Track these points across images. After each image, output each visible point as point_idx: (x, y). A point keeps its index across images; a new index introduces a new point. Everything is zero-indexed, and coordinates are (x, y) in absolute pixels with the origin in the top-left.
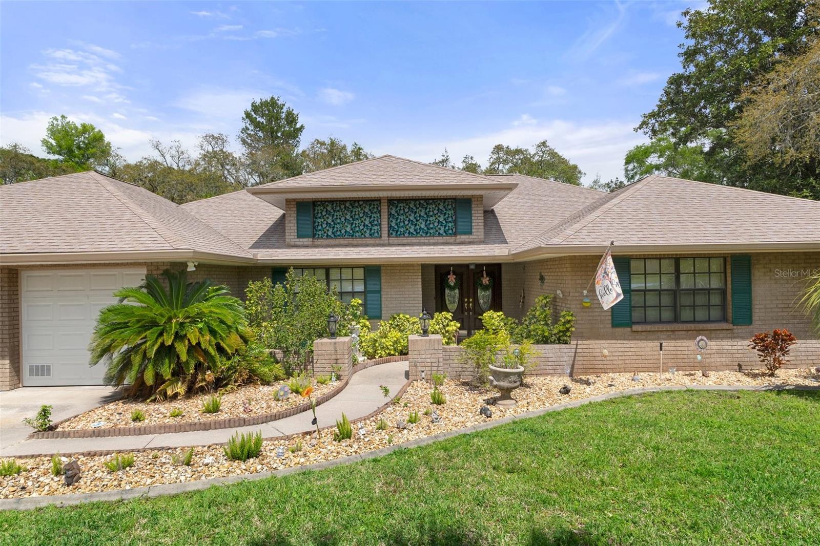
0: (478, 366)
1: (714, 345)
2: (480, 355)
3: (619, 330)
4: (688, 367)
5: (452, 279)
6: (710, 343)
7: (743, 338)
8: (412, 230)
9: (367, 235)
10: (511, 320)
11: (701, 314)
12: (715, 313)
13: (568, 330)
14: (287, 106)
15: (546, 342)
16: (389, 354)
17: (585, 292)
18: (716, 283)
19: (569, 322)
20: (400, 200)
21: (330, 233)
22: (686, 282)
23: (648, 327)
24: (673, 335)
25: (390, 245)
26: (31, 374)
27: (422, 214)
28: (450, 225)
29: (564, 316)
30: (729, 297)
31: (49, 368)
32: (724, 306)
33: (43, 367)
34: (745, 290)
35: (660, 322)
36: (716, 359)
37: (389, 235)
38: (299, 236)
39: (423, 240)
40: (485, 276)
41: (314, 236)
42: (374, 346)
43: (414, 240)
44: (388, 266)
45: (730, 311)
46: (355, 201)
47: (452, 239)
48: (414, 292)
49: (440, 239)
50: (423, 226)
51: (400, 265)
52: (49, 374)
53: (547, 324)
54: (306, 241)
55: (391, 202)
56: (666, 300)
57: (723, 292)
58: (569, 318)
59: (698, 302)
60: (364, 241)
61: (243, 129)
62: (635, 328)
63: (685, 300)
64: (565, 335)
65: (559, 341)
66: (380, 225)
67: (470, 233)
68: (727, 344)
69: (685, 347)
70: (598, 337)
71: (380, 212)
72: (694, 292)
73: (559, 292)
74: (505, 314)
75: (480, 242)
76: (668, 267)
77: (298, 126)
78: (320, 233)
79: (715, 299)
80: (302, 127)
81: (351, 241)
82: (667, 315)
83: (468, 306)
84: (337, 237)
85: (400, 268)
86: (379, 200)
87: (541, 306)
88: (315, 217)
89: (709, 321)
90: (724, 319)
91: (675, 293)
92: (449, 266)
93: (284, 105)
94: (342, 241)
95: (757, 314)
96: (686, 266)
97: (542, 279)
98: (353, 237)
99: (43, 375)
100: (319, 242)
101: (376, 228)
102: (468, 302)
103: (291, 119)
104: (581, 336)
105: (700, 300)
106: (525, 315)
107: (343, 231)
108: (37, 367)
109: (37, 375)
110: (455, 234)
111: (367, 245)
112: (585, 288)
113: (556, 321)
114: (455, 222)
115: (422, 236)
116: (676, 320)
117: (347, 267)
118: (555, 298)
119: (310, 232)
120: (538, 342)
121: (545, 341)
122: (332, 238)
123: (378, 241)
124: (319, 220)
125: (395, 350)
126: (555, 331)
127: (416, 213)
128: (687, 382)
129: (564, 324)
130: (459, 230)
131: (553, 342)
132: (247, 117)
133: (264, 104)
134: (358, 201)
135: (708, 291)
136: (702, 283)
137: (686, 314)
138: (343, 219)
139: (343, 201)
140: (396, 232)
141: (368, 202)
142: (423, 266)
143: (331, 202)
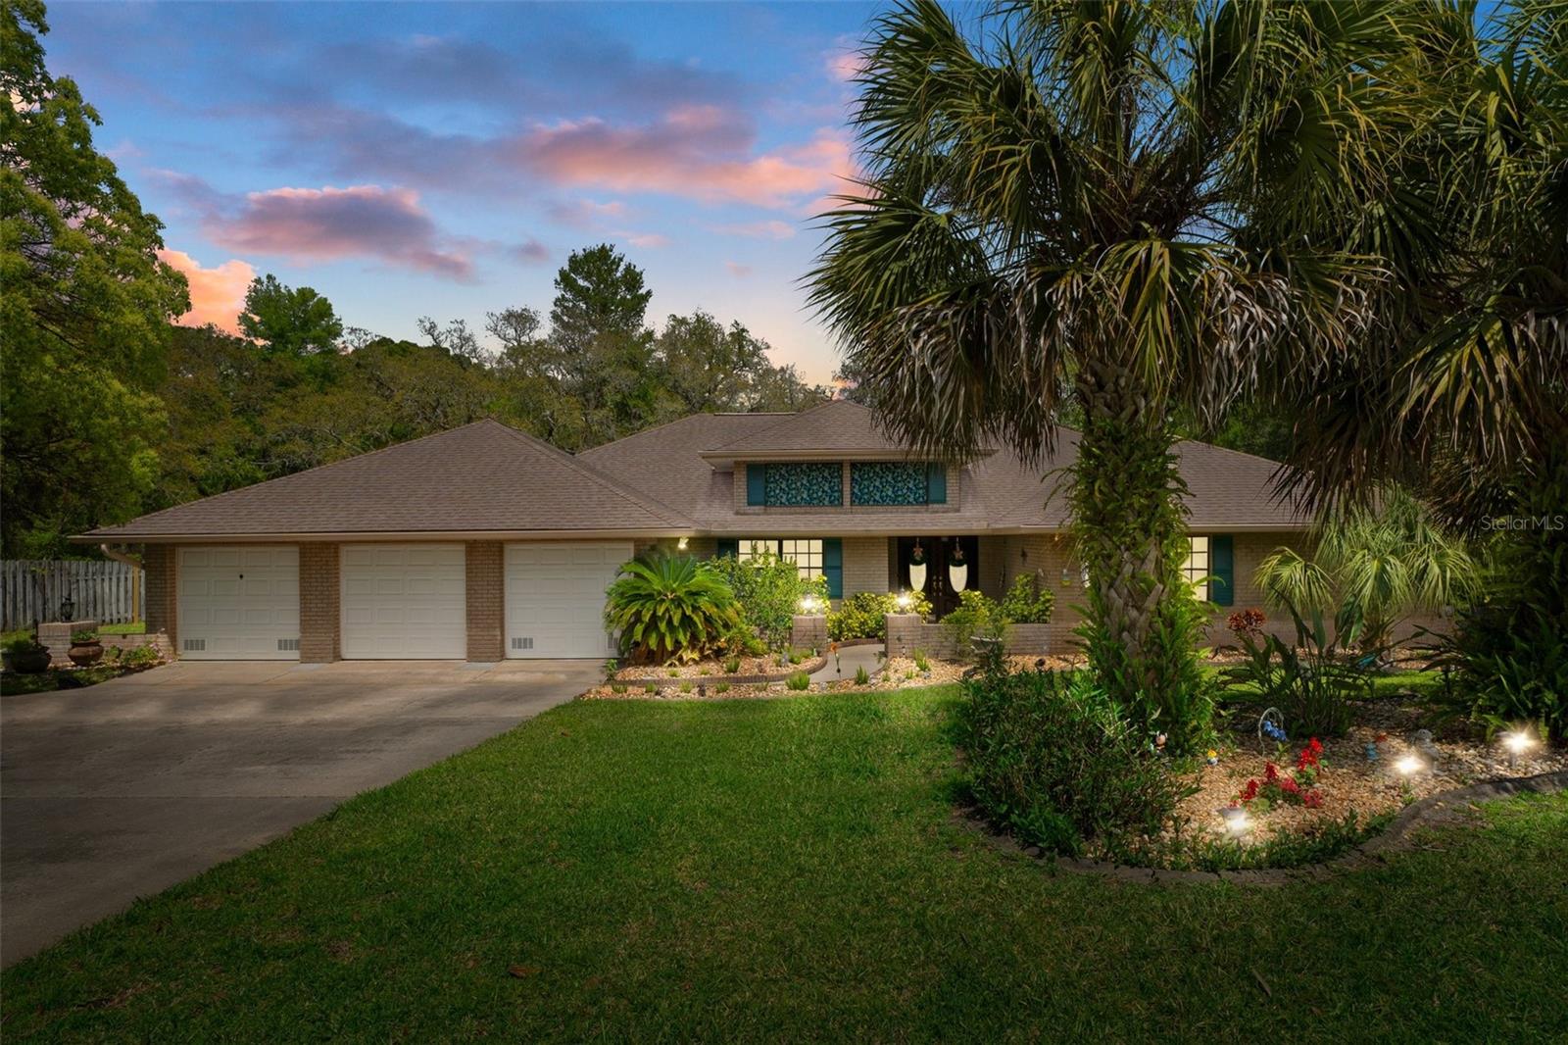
0: (959, 641)
2: (961, 631)
5: (918, 552)
7: (1223, 620)
8: (877, 498)
9: (826, 503)
10: (990, 601)
13: (1047, 609)
14: (626, 261)
15: (1026, 622)
16: (856, 637)
18: (1201, 564)
19: (1049, 601)
20: (864, 464)
21: (783, 500)
25: (853, 514)
26: (514, 647)
27: (889, 479)
28: (921, 492)
29: (1043, 596)
31: (531, 640)
32: (1207, 588)
33: (525, 640)
34: (1226, 570)
37: (852, 503)
38: (749, 504)
39: (890, 509)
40: (958, 548)
41: (765, 504)
42: (840, 626)
43: (879, 509)
44: (850, 538)
45: (1212, 592)
46: (812, 464)
47: (923, 508)
48: (880, 570)
49: (909, 508)
50: (890, 493)
51: (864, 538)
52: (531, 647)
53: (1026, 604)
54: (756, 509)
55: (854, 465)
57: (1205, 572)
58: (1048, 597)
60: (823, 509)
61: (557, 300)
64: (1044, 614)
65: (1039, 620)
66: (841, 491)
67: (944, 501)
71: (841, 477)
73: (1040, 570)
74: (983, 594)
75: (955, 512)
77: (643, 291)
78: (773, 500)
80: (649, 293)
81: (808, 509)
83: (937, 585)
84: (792, 504)
85: (864, 541)
86: (840, 464)
87: (1022, 586)
88: (767, 481)
92: (915, 537)
93: (621, 260)
94: (799, 510)
95: (1237, 598)
97: (1024, 555)
98: (811, 504)
99: (525, 647)
100: (772, 510)
101: (836, 494)
102: (938, 581)
103: (633, 279)
106: (1005, 596)
107: (799, 498)
108: (520, 640)
109: (520, 647)
110: (926, 503)
111: (826, 515)
112: (1065, 567)
113: (1036, 600)
114: (927, 488)
115: (888, 504)
117: (803, 539)
118: (1037, 576)
119: (761, 499)
120: (1017, 621)
121: (1025, 620)
122: (785, 505)
123: (840, 509)
124: (772, 485)
125: (862, 631)
126: (1035, 610)
127: (881, 478)
129: (1044, 603)
130: (932, 498)
131: (1033, 622)
132: (562, 280)
133: (589, 256)
134: (816, 464)
135: (1193, 570)
138: (799, 484)
139: (798, 464)
140: (858, 500)
141: (827, 465)
142: (890, 539)
143: (786, 464)
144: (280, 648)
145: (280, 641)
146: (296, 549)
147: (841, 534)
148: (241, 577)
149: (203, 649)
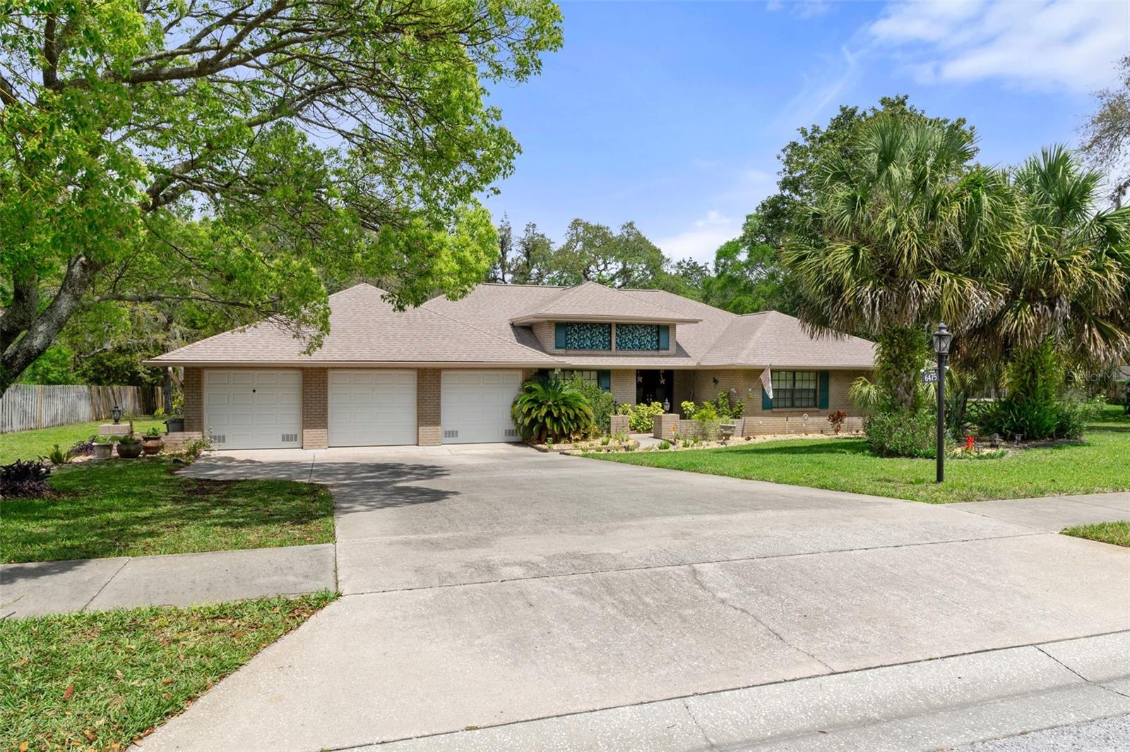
0: (702, 429)
1: (811, 420)
3: (766, 411)
4: (798, 432)
5: (640, 380)
6: (810, 419)
7: (824, 416)
8: (630, 346)
9: (601, 348)
11: (804, 404)
12: (811, 403)
13: (741, 410)
17: (750, 390)
18: (812, 386)
19: (742, 406)
20: (623, 325)
21: (576, 346)
22: (798, 385)
23: (780, 410)
24: (792, 414)
25: (617, 356)
26: (446, 436)
27: (637, 335)
28: (655, 343)
29: (739, 403)
30: (818, 394)
31: (457, 432)
32: (815, 399)
33: (453, 431)
34: (825, 389)
35: (785, 407)
36: (811, 427)
37: (617, 349)
38: (557, 348)
39: (638, 353)
40: (662, 377)
41: (565, 348)
43: (632, 353)
44: (615, 370)
45: (818, 401)
46: (593, 324)
47: (656, 353)
48: (632, 389)
49: (649, 353)
50: (637, 343)
51: (624, 370)
52: (457, 436)
54: (561, 351)
55: (618, 325)
56: (788, 395)
57: (815, 391)
59: (803, 396)
60: (600, 353)
62: (774, 410)
63: (797, 395)
64: (739, 413)
65: (736, 417)
66: (610, 341)
67: (667, 349)
68: (816, 419)
69: (796, 420)
70: (755, 414)
71: (610, 332)
72: (802, 390)
73: (733, 390)
75: (674, 356)
76: (790, 376)
78: (570, 346)
79: (811, 395)
81: (591, 352)
82: (788, 403)
83: (650, 400)
84: (581, 349)
85: (623, 372)
86: (610, 325)
87: (722, 398)
88: (567, 335)
89: (808, 407)
90: (815, 406)
91: (793, 391)
94: (586, 352)
95: (831, 403)
96: (798, 376)
97: (716, 381)
98: (592, 349)
99: (453, 436)
100: (570, 352)
101: (607, 343)
102: (650, 397)
104: (747, 414)
105: (804, 395)
107: (585, 345)
108: (449, 431)
109: (449, 436)
110: (658, 349)
111: (602, 356)
112: (750, 387)
113: (732, 405)
114: (658, 341)
115: (636, 350)
116: (793, 406)
117: (587, 370)
118: (730, 393)
119: (564, 345)
122: (578, 349)
123: (609, 353)
124: (569, 337)
126: (735, 411)
127: (633, 334)
128: (798, 437)
129: (739, 407)
130: (661, 347)
131: (734, 417)
134: (596, 324)
135: (809, 390)
136: (805, 386)
137: (797, 403)
138: (585, 336)
139: (585, 324)
140: (621, 347)
141: (602, 325)
142: (637, 370)
143: (578, 324)
144: (283, 440)
145: (283, 436)
146: (299, 372)
147: (611, 368)
148: (254, 391)
149: (224, 441)
